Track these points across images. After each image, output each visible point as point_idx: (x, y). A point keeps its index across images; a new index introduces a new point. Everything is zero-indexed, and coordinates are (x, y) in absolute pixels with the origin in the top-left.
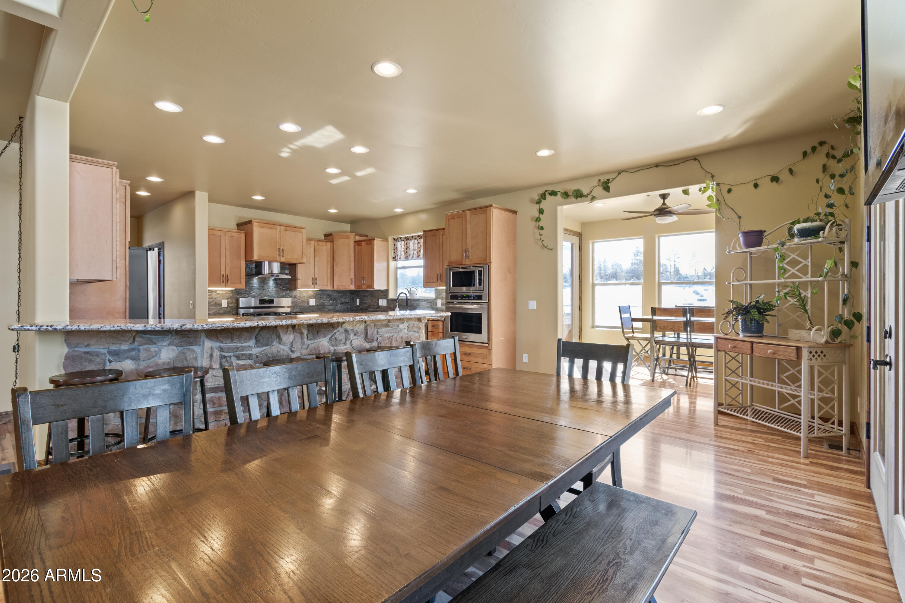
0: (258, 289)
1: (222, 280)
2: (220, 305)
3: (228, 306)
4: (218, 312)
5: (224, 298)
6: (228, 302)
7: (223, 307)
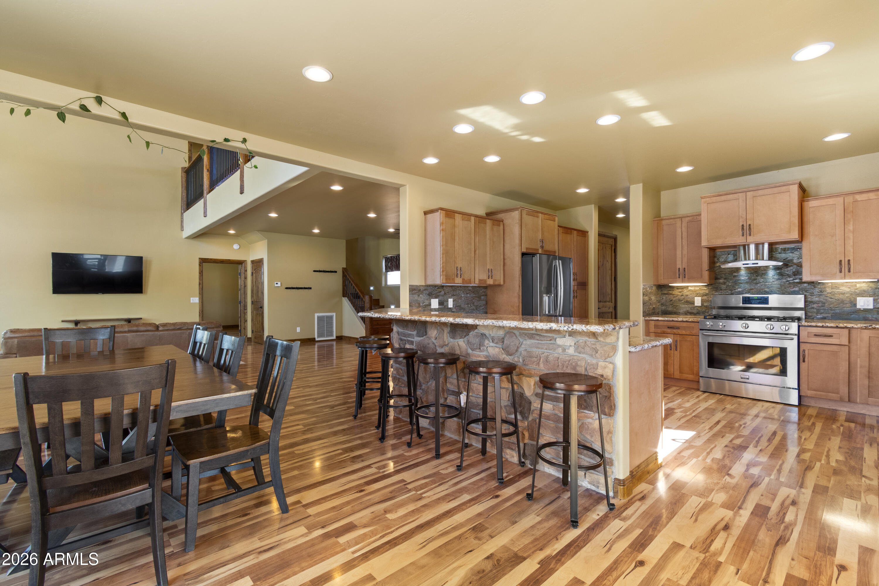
0: (747, 283)
1: (678, 275)
2: (693, 303)
3: (702, 304)
4: (691, 311)
5: (698, 295)
6: (702, 300)
7: (697, 306)
